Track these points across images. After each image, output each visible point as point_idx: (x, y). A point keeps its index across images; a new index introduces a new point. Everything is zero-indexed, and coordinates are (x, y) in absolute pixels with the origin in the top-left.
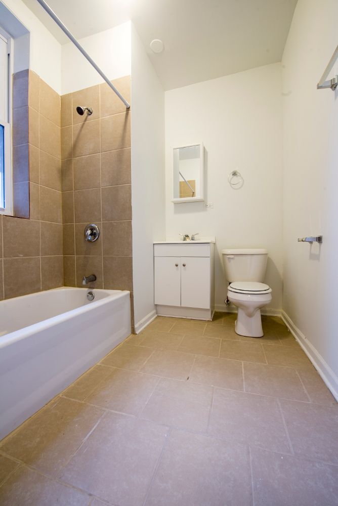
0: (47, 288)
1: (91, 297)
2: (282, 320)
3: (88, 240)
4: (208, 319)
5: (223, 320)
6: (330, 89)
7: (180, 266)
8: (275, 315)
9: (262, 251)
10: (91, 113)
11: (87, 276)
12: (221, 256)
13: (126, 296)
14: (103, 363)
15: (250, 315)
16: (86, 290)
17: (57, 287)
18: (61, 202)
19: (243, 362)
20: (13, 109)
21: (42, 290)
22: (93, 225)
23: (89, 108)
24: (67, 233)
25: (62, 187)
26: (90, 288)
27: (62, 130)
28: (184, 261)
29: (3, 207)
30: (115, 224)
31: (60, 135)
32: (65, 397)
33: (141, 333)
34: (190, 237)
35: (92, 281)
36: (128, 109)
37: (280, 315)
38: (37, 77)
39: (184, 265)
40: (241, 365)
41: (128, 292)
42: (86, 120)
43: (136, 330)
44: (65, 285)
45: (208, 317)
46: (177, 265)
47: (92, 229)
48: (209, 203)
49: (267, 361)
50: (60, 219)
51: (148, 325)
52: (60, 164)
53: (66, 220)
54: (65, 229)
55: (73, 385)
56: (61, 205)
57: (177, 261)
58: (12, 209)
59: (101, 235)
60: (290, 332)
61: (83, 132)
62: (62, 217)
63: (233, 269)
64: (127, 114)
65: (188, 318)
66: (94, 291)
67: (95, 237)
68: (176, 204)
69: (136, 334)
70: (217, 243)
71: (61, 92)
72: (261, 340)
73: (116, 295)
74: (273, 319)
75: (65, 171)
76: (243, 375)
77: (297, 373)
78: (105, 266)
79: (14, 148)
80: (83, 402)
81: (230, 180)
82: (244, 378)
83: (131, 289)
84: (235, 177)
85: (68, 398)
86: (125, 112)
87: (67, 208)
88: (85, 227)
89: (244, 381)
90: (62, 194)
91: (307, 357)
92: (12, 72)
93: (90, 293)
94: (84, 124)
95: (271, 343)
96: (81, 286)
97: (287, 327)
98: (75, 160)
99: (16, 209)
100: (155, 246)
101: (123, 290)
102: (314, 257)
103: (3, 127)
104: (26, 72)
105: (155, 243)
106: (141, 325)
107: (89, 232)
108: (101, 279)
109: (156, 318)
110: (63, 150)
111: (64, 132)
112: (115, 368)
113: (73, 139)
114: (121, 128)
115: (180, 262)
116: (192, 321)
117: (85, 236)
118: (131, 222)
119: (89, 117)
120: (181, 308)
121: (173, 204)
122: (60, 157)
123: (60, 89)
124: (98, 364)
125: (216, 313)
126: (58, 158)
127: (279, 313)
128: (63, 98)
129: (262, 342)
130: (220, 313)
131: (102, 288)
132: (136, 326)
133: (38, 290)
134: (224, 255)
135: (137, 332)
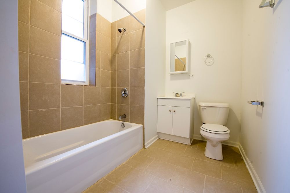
0: (103, 120)
1: (123, 126)
2: (239, 150)
3: (123, 96)
4: (188, 144)
5: (198, 145)
6: (270, 7)
7: (172, 111)
8: (234, 146)
9: (226, 105)
10: (126, 30)
11: (122, 115)
12: (198, 107)
13: (140, 127)
14: (126, 163)
15: (214, 146)
16: (121, 122)
17: (108, 119)
18: (110, 76)
19: (206, 175)
20: (90, 33)
21: (101, 121)
22: (125, 89)
23: (124, 28)
24: (113, 92)
25: (111, 69)
26: (123, 121)
27: (111, 40)
28: (174, 109)
29: (84, 81)
30: (136, 88)
31: (110, 43)
32: (106, 179)
33: (148, 148)
34: (179, 94)
35: (124, 117)
36: (144, 27)
37: (238, 146)
38: (100, 16)
39: (174, 111)
40: (204, 177)
41: (141, 125)
42: (123, 34)
43: (145, 146)
44: (111, 119)
45: (189, 142)
46: (170, 111)
47: (125, 91)
48: (192, 74)
49: (222, 178)
50: (110, 85)
51: (153, 144)
52: (111, 57)
53: (113, 85)
54: (112, 90)
55: (110, 173)
56: (110, 78)
57: (171, 108)
58: (88, 81)
59: (129, 94)
60: (243, 159)
61: (121, 40)
62: (111, 84)
63: (206, 115)
64: (143, 30)
65: (176, 142)
66: (125, 123)
67: (126, 95)
68: (171, 75)
69: (145, 149)
70: (196, 98)
71: (111, 21)
72: (220, 162)
73: (136, 126)
74: (232, 148)
75: (112, 61)
76: (204, 184)
77: (242, 189)
78: (130, 111)
79: (90, 52)
80: (114, 184)
81: (205, 60)
82: (204, 186)
83: (143, 124)
84: (209, 58)
85: (107, 180)
86: (142, 29)
87: (113, 79)
88: (121, 90)
89: (204, 188)
90: (111, 72)
91: (252, 179)
92: (89, 15)
93: (123, 124)
94: (122, 36)
95: (227, 165)
96: (118, 120)
97: (241, 155)
98: (117, 55)
99: (90, 82)
100: (158, 99)
101: (139, 124)
102: (259, 115)
103: (85, 42)
104: (95, 14)
105: (158, 97)
106: (149, 143)
107: (123, 92)
108: (128, 117)
109: (158, 139)
110: (112, 50)
111: (113, 41)
112: (132, 167)
113: (117, 44)
114: (140, 37)
115: (173, 109)
116: (178, 144)
117: (122, 94)
118: (144, 88)
119: (125, 32)
120: (172, 135)
121: (170, 75)
122: (110, 54)
123: (111, 20)
124: (124, 163)
125: (194, 140)
126: (110, 55)
127: (237, 145)
128: (113, 24)
129: (221, 164)
130: (197, 140)
131: (129, 122)
132: (145, 144)
133: (99, 121)
134: (200, 106)
135: (146, 148)
